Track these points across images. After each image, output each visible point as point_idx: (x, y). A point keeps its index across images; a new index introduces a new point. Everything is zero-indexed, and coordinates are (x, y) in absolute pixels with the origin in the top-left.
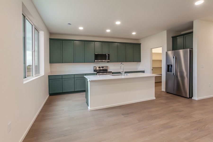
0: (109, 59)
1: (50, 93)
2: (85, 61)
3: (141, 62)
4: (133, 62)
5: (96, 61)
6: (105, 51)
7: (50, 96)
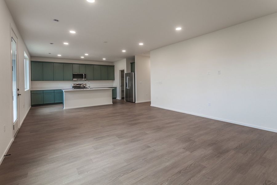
0: (85, 78)
1: (32, 104)
2: (64, 79)
3: (114, 80)
4: (108, 80)
5: (74, 79)
6: (82, 72)
7: (32, 107)
